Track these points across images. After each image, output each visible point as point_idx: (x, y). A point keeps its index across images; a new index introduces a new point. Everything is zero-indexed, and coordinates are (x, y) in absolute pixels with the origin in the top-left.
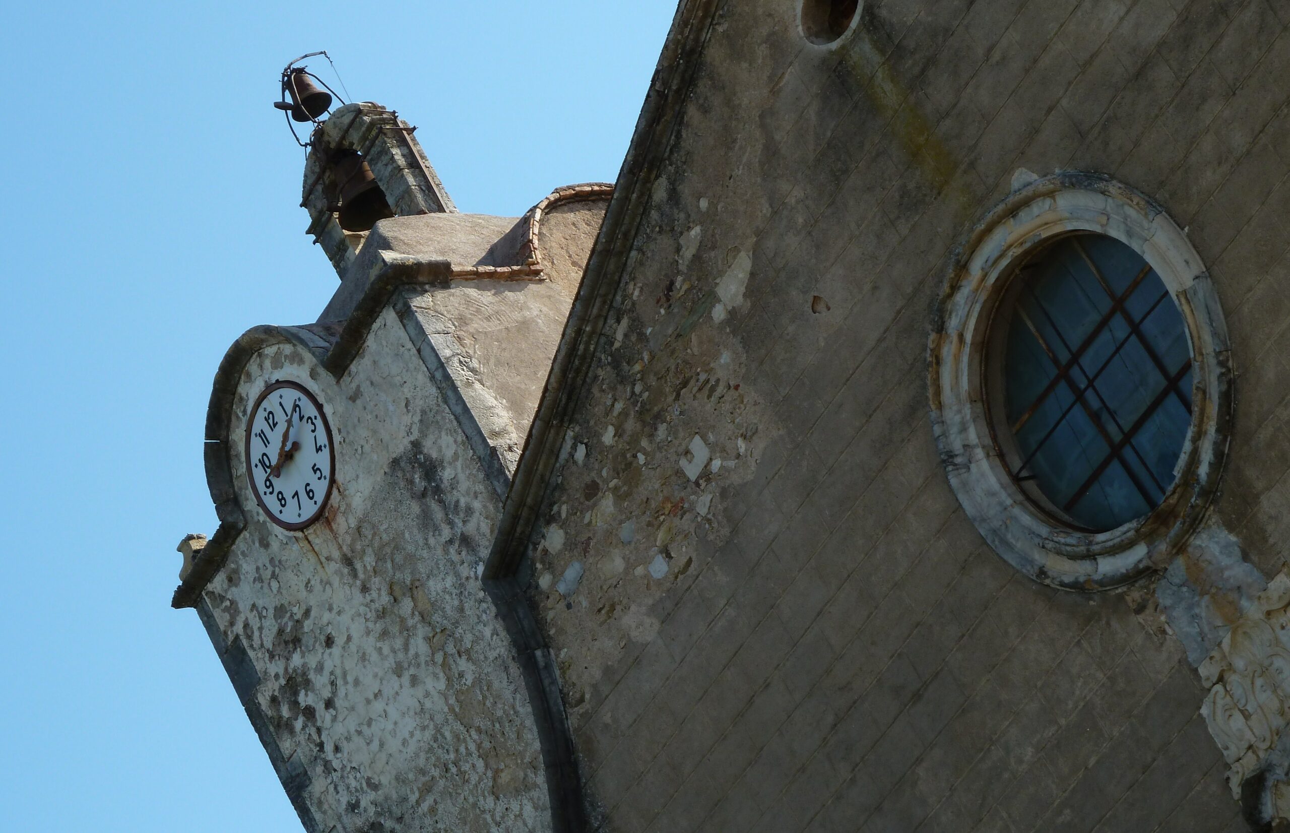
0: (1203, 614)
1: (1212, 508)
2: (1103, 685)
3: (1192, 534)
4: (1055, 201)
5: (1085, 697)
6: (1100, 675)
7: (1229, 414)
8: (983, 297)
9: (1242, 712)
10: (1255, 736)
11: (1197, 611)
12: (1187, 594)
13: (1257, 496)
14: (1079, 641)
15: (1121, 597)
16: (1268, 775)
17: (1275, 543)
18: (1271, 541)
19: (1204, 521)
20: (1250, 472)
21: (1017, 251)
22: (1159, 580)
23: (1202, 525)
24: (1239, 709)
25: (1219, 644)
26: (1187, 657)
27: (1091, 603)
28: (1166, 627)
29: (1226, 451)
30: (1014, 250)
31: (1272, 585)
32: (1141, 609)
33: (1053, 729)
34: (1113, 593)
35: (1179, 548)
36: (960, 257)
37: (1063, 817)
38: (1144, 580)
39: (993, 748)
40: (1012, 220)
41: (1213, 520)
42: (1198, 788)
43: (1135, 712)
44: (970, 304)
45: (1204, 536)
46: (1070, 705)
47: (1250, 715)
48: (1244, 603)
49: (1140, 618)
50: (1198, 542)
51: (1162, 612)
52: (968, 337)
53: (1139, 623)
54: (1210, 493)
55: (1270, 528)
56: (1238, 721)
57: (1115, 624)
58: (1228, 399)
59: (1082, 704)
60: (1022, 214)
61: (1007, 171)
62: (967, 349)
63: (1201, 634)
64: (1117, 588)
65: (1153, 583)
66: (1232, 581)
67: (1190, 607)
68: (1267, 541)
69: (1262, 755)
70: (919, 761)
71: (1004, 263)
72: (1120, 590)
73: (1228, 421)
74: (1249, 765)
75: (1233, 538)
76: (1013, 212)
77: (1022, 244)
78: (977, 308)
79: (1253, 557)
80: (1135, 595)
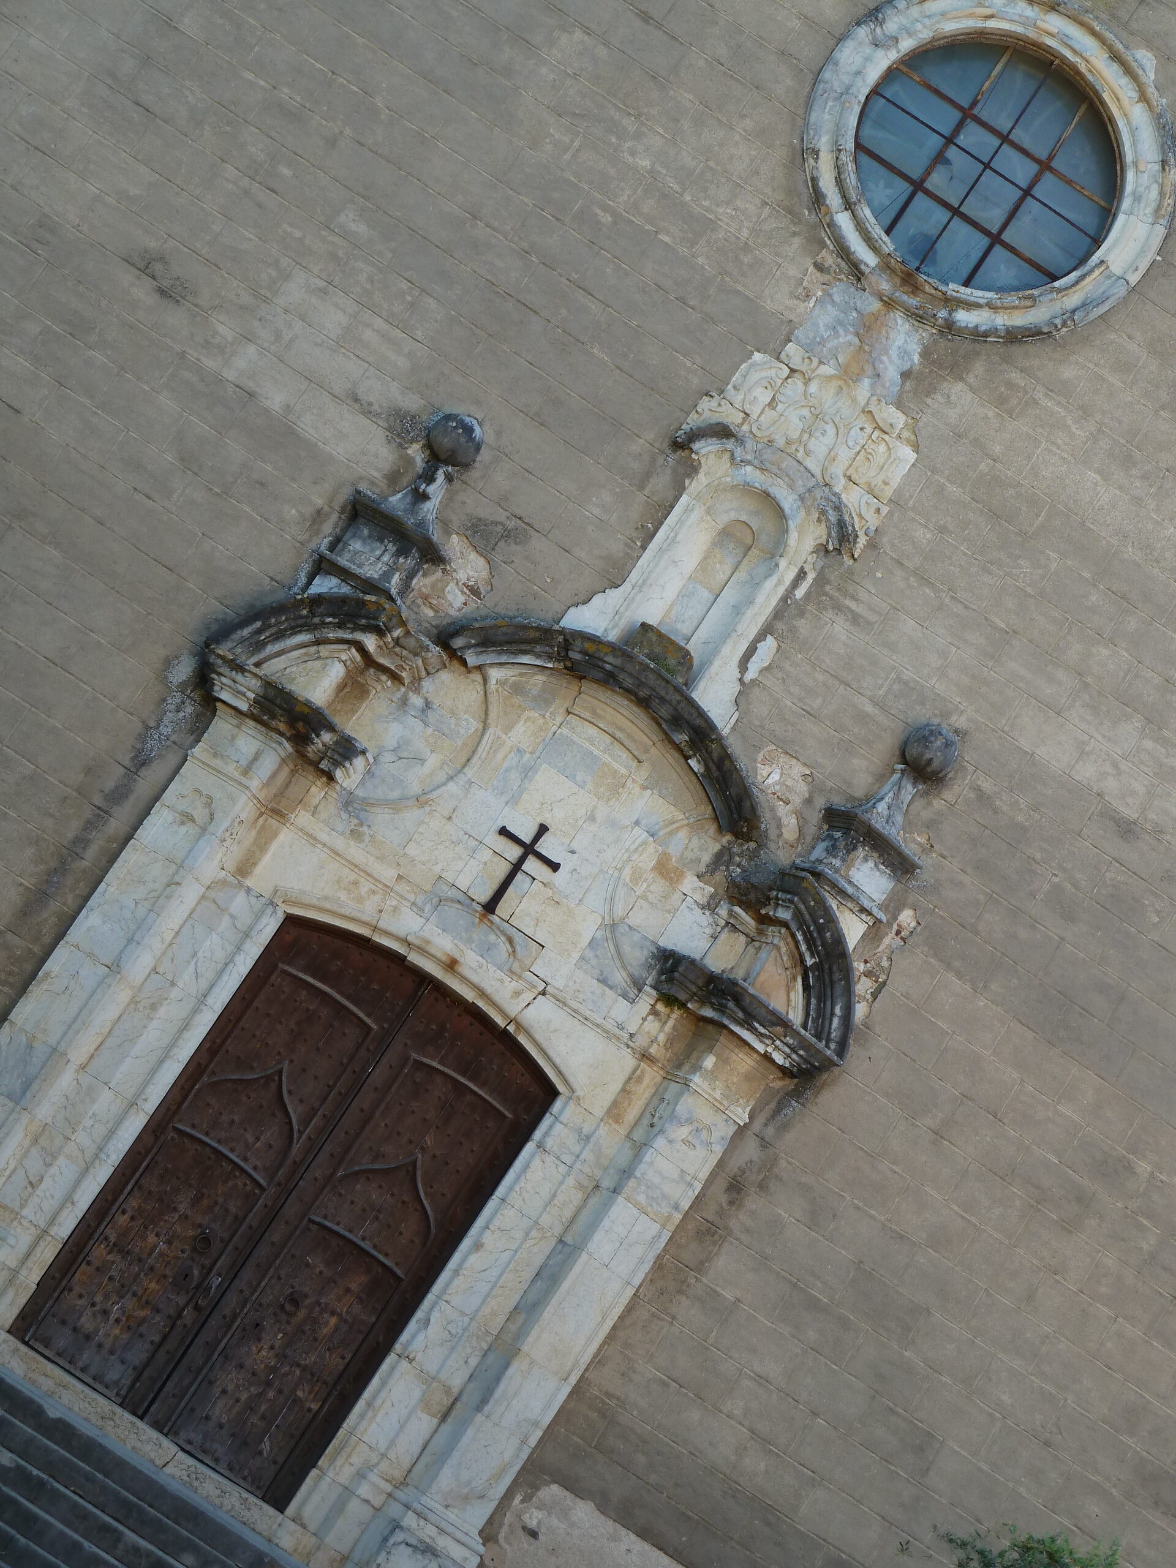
0: (841, 340)
1: (934, 331)
2: (738, 238)
3: (905, 314)
4: (1138, 102)
5: (719, 220)
6: (745, 233)
7: (1023, 337)
8: (1032, 34)
9: (774, 398)
10: (758, 417)
11: (841, 332)
12: (851, 318)
13: (961, 379)
14: (767, 204)
15: (823, 245)
16: (733, 440)
17: (928, 405)
18: (929, 401)
19: (921, 325)
20: (979, 367)
21: (1083, 68)
22: (853, 284)
23: (916, 323)
24: (774, 396)
25: (821, 362)
26: (798, 328)
27: (806, 213)
28: (814, 299)
29: (989, 339)
30: (1083, 65)
31: (892, 409)
32: (820, 267)
33: (676, 187)
34: (823, 234)
35: (889, 304)
36: (1063, 5)
37: (602, 214)
38: (847, 268)
39: (633, 119)
40: (1107, 55)
41: (924, 334)
42: (689, 364)
43: (727, 279)
44: (1021, 21)
45: (907, 326)
46: (706, 203)
47: (774, 409)
48: (866, 382)
49: (811, 269)
50: (900, 321)
51: (823, 290)
52: (992, 24)
53: (807, 270)
54: (950, 328)
55: (938, 397)
56: (765, 397)
57: (797, 242)
58: (1033, 334)
59: (712, 217)
60: (1115, 66)
61: (1150, 45)
62: (980, 24)
63: (822, 342)
64: (830, 238)
65: (847, 277)
66: (881, 366)
67: (841, 323)
68: (927, 396)
69: (745, 428)
70: (587, 31)
71: (1068, 54)
72: (828, 242)
73: (1017, 338)
74: (731, 417)
75: (916, 358)
76: (1115, 57)
77: (1090, 71)
78: (1020, 29)
79: (908, 384)
80: (829, 258)
